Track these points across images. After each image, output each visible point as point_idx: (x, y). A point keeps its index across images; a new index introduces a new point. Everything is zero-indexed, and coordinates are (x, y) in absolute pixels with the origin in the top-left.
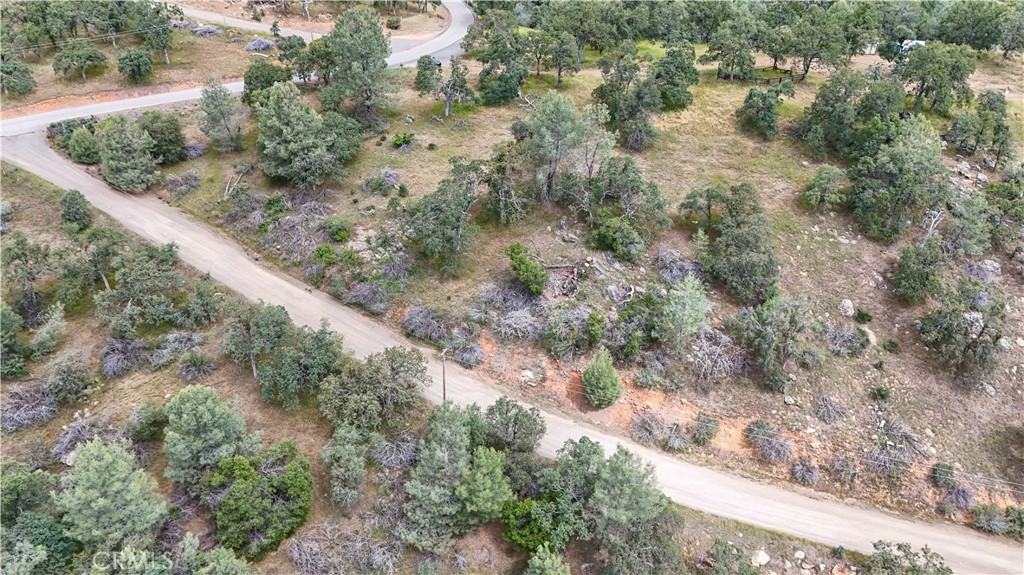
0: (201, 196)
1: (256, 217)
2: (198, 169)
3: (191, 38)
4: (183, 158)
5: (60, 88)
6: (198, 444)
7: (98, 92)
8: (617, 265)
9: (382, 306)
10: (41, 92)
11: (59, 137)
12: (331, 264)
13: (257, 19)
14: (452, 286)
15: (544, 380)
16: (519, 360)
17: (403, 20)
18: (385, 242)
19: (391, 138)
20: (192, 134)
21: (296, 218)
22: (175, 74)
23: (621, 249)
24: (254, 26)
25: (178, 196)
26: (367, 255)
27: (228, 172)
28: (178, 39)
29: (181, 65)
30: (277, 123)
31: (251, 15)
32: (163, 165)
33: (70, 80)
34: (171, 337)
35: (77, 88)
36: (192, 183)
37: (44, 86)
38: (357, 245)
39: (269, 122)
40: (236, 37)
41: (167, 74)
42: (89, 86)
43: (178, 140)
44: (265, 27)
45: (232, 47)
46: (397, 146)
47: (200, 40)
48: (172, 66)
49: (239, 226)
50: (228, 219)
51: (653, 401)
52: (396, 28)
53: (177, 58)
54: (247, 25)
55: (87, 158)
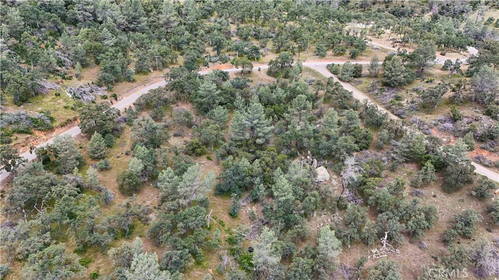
0: (362, 85)
1: (376, 91)
2: (363, 80)
3: (371, 50)
4: (360, 76)
5: (332, 57)
6: (350, 122)
7: (341, 59)
8: (491, 120)
9: (405, 116)
10: (327, 57)
11: (330, 68)
12: (393, 105)
13: (394, 47)
14: (429, 116)
15: (450, 141)
16: (443, 136)
17: (447, 54)
18: (412, 102)
19: (426, 80)
20: (365, 71)
21: (387, 93)
22: (363, 58)
23: (493, 114)
24: (393, 49)
25: (355, 85)
26: (405, 105)
27: (371, 81)
28: (367, 49)
29: (366, 56)
30: (391, 67)
31: (392, 46)
32: (354, 77)
33: (335, 55)
34: (346, 111)
35: (336, 58)
36: (360, 82)
37: (329, 56)
38: (404, 102)
39: (389, 66)
40: (386, 51)
41: (361, 57)
42: (339, 57)
43: (360, 71)
44: (396, 49)
45: (383, 53)
46: (427, 82)
47: (374, 50)
48: (363, 56)
49: (371, 93)
50: (368, 91)
51: (485, 154)
52: (444, 55)
53: (365, 54)
54: (390, 48)
55: (335, 73)
